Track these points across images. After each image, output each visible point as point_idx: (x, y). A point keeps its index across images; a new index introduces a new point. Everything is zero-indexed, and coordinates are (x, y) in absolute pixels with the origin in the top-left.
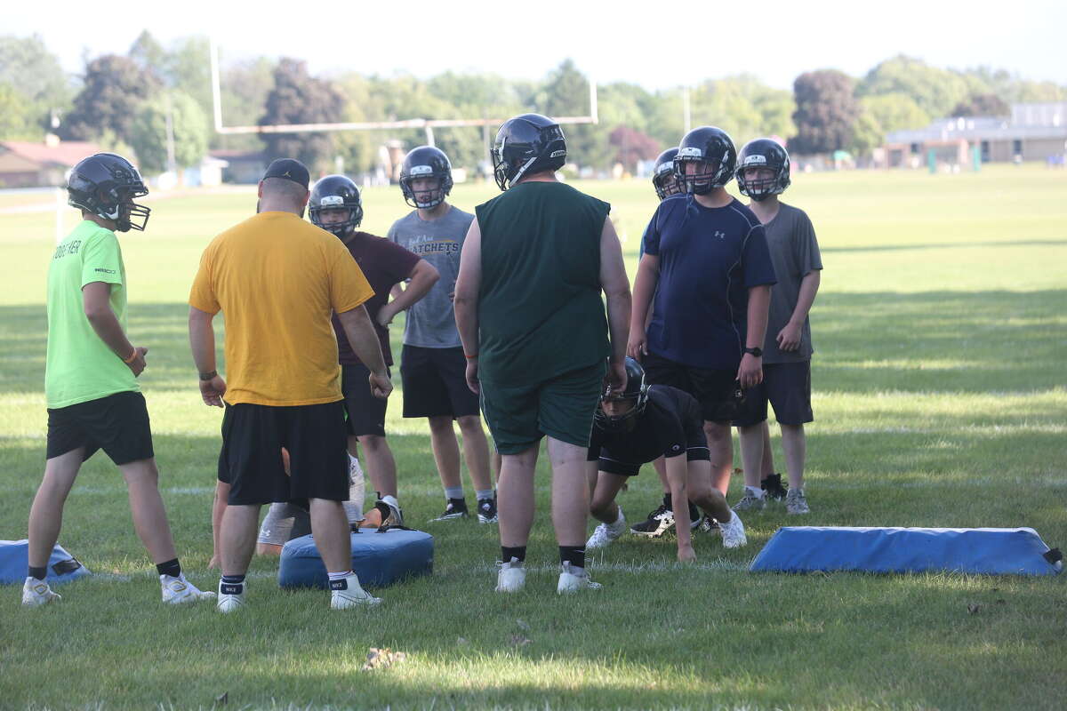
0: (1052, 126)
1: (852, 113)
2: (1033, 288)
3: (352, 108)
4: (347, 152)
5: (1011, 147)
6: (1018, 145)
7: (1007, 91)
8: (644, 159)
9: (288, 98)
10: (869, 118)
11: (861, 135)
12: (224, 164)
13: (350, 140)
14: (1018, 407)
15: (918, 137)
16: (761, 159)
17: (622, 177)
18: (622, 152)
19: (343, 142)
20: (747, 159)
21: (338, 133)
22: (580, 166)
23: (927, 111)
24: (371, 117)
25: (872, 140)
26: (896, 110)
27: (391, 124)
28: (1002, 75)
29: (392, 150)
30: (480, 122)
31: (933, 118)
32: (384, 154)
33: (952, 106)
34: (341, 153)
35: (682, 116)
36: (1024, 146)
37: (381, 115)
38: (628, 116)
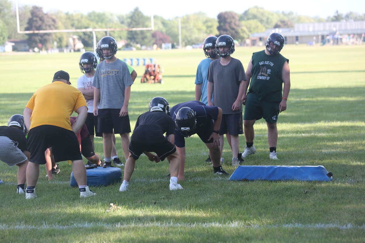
0: (309, 31)
1: (238, 26)
2: (308, 88)
3: (59, 24)
4: (58, 40)
5: (295, 39)
6: (297, 38)
7: (293, 19)
8: (164, 43)
9: (36, 21)
10: (245, 28)
11: (242, 34)
12: (13, 44)
13: (59, 36)
14: (309, 128)
15: (261, 35)
16: (224, 43)
17: (157, 49)
18: (156, 40)
19: (56, 36)
20: (219, 43)
21: (55, 33)
22: (141, 45)
23: (264, 26)
24: (66, 28)
25: (245, 36)
26: (253, 26)
27: (73, 30)
28: (291, 13)
29: (74, 39)
30: (105, 30)
31: (267, 28)
32: (71, 41)
33: (274, 24)
34: (56, 40)
35: (178, 28)
36: (299, 38)
37: (70, 27)
38: (159, 28)
